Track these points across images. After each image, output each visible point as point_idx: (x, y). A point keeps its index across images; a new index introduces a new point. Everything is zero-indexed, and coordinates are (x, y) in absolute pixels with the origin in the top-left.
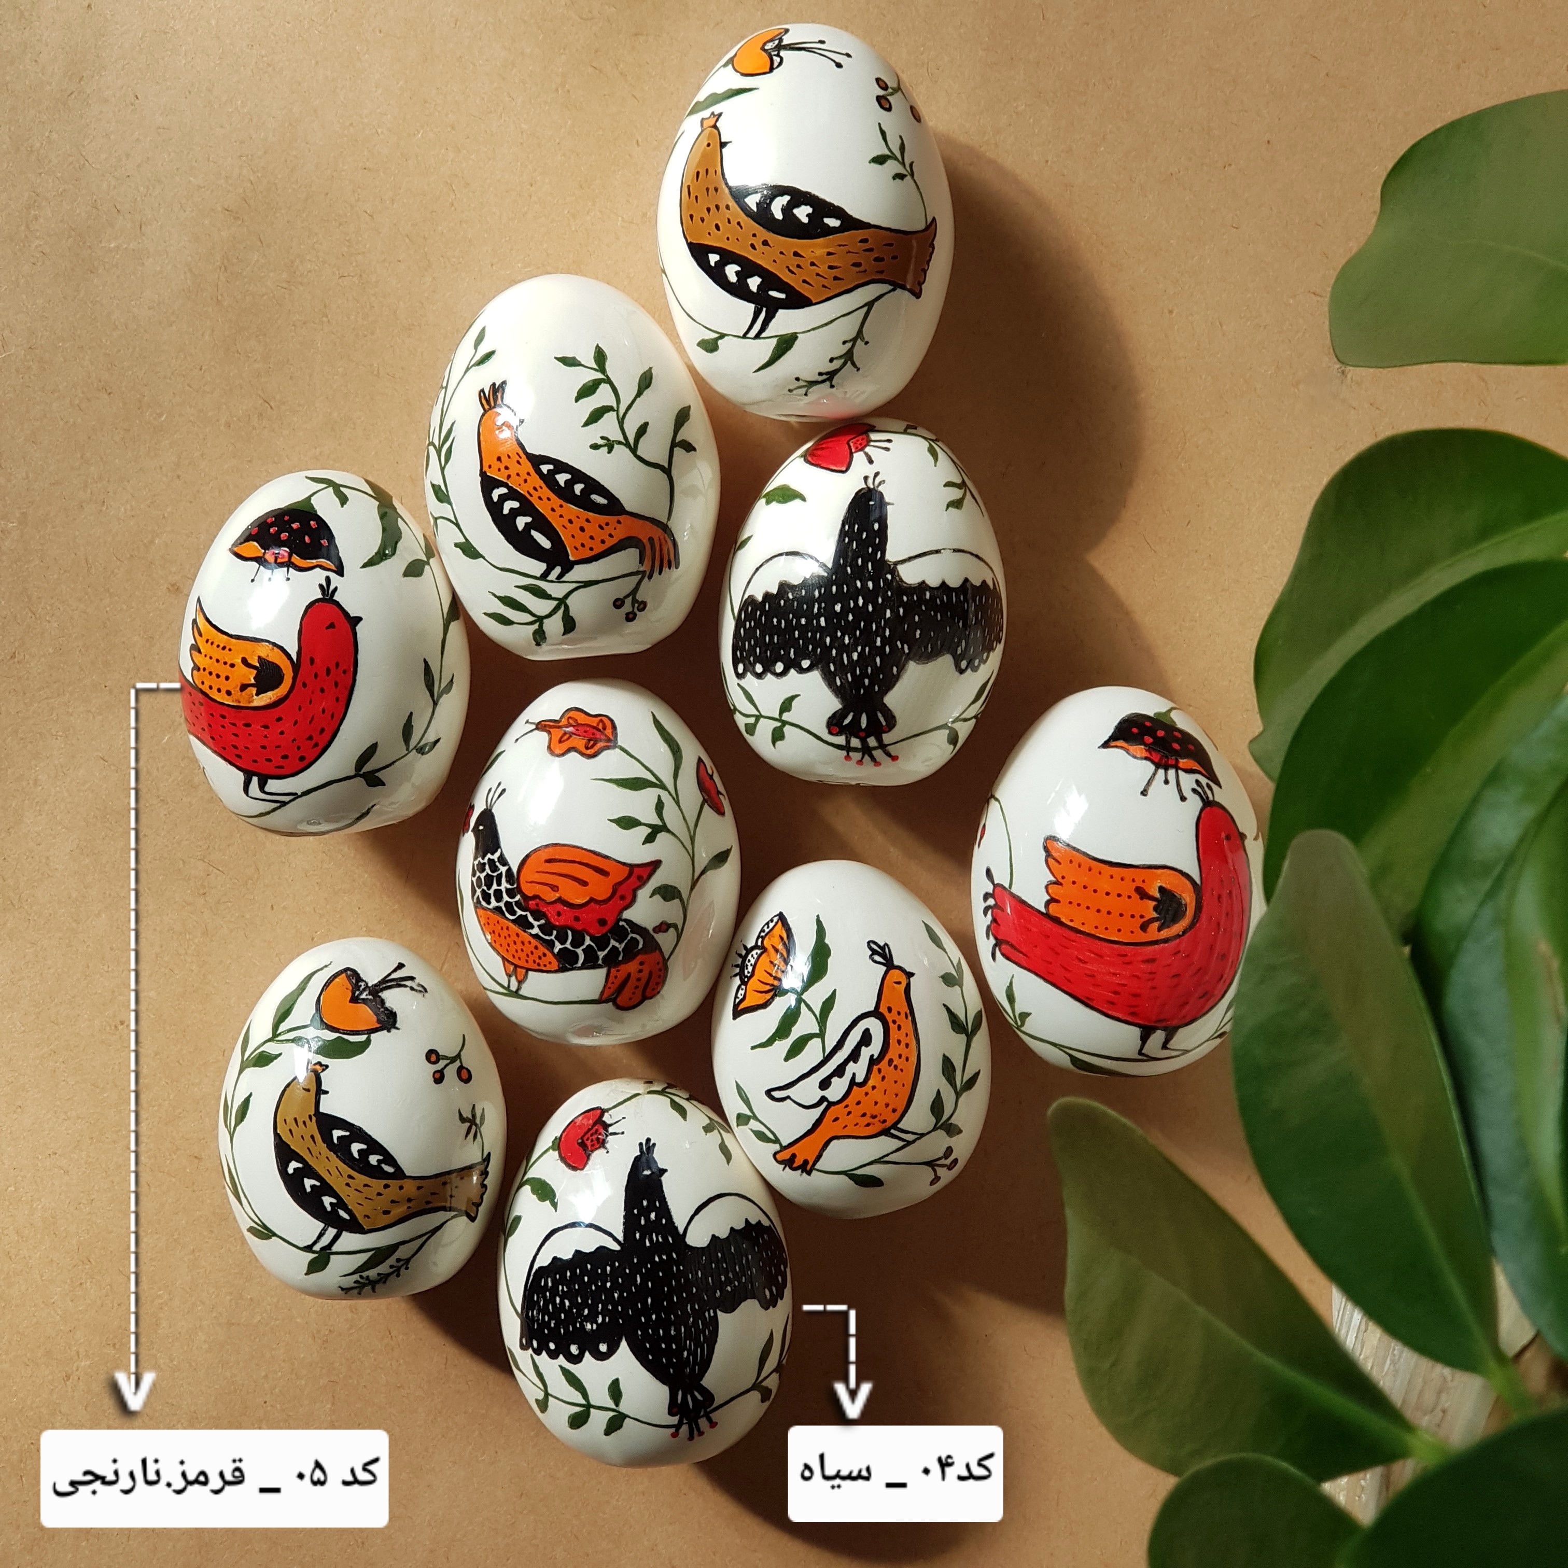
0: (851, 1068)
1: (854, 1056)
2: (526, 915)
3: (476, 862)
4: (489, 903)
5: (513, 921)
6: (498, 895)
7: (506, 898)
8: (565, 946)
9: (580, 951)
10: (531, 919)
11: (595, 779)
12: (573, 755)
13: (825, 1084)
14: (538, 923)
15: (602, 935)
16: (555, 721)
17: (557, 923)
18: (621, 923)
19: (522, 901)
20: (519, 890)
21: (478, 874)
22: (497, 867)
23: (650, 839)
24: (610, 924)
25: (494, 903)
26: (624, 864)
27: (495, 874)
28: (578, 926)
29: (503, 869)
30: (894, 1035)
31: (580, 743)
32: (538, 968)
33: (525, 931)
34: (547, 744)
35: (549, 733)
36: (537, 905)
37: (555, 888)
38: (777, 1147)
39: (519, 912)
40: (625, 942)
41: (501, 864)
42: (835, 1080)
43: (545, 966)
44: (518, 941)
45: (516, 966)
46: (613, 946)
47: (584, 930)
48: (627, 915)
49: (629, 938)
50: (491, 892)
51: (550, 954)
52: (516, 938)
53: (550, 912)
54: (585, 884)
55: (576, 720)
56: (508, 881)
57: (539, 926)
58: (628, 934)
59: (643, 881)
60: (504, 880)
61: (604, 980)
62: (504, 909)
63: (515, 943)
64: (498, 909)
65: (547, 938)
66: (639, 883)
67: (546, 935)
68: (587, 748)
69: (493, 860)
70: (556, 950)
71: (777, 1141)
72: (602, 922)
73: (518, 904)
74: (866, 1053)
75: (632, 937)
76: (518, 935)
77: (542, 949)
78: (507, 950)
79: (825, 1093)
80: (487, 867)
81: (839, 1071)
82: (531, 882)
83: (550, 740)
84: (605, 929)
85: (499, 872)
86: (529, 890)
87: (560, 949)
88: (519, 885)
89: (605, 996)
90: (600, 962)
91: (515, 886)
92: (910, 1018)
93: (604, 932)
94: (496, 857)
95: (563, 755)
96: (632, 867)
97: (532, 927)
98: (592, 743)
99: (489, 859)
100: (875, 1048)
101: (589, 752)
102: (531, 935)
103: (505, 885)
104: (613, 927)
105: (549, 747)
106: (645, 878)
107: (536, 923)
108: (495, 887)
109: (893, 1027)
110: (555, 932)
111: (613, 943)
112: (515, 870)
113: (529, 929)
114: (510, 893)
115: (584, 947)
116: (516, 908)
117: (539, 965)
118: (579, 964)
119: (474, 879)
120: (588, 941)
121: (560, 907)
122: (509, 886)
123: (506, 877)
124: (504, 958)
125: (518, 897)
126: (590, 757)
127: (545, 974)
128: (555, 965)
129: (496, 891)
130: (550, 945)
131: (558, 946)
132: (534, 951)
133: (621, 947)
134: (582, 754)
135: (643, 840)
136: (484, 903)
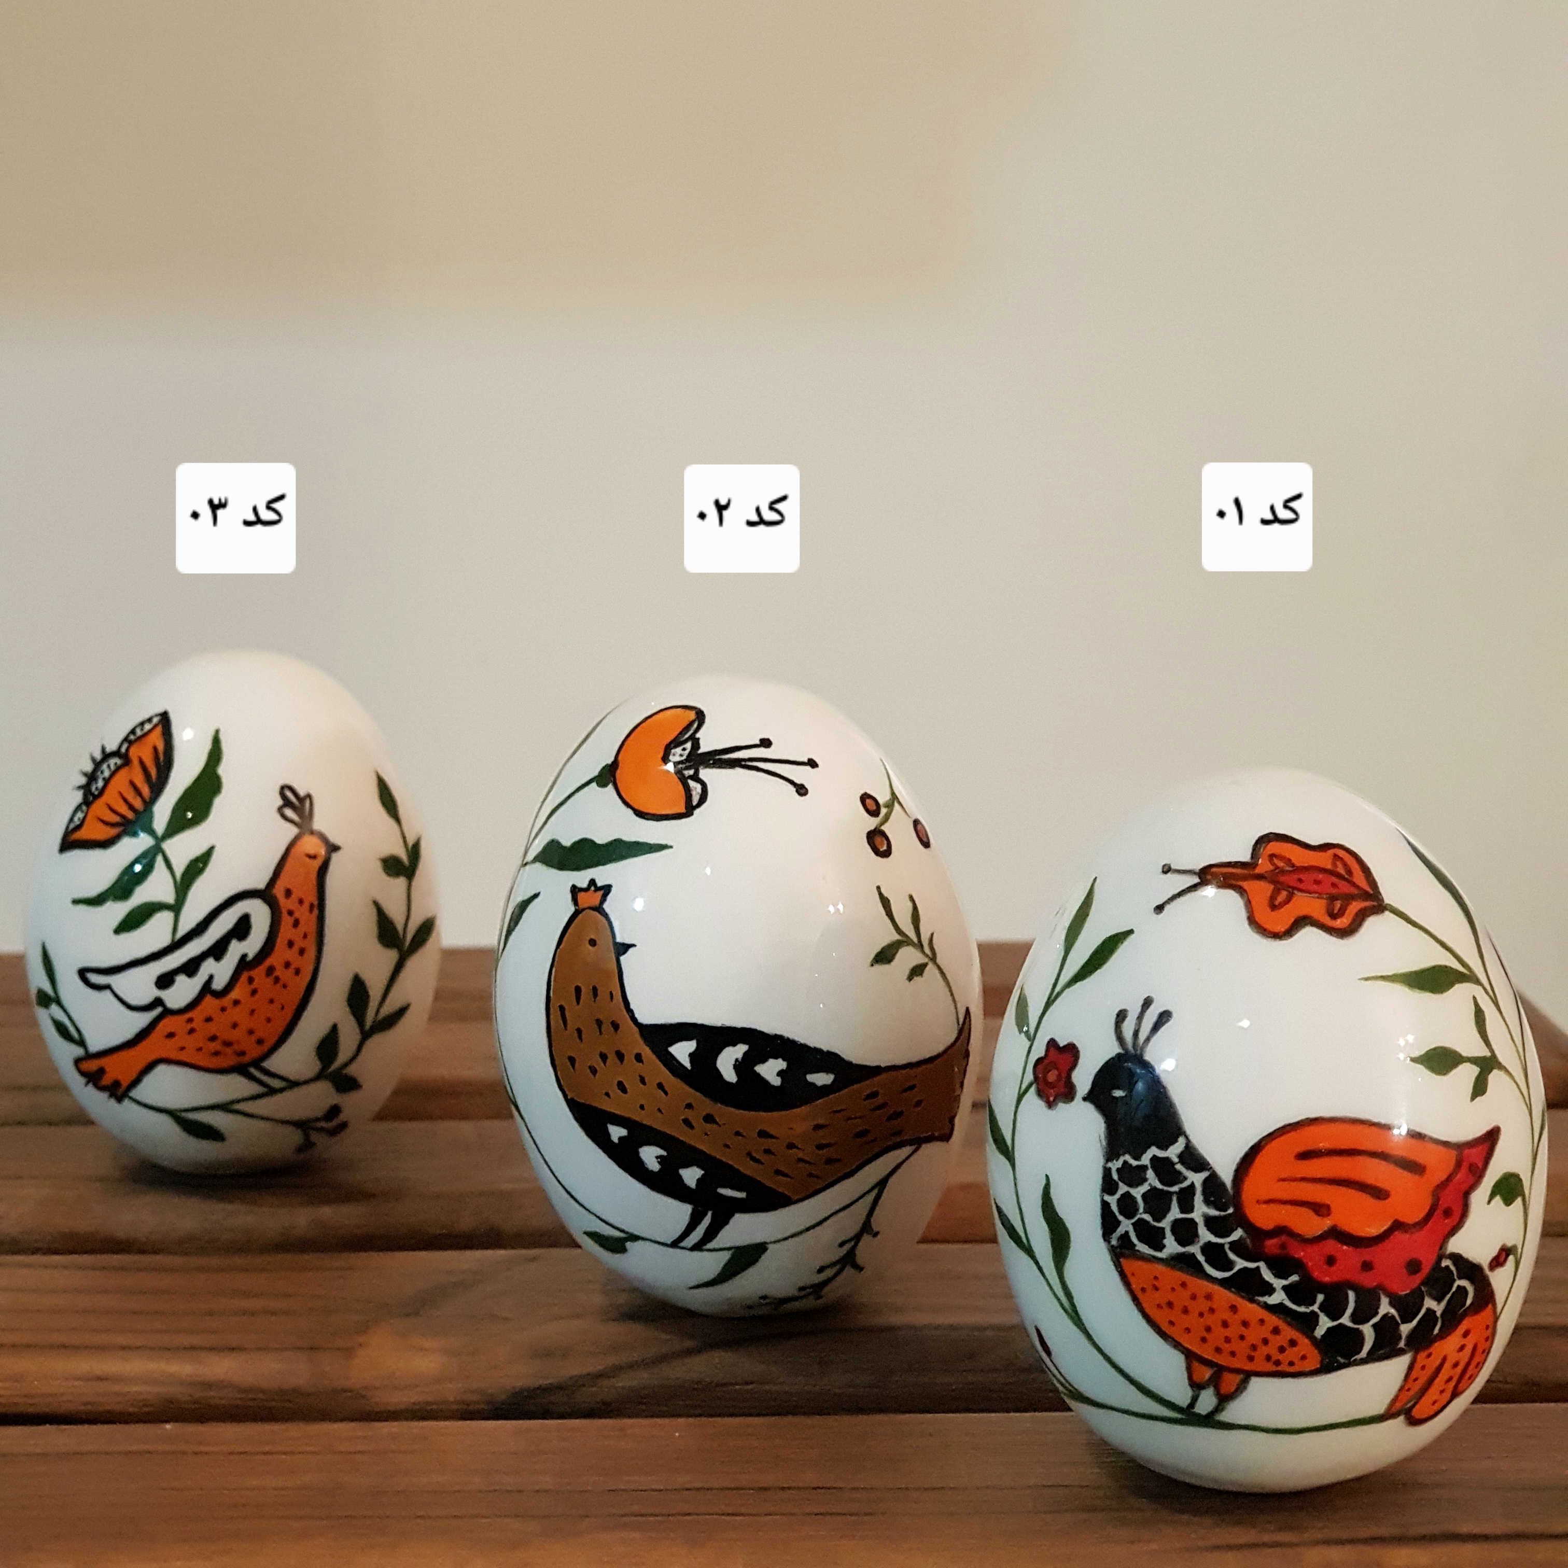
0: (209, 966)
1: (218, 951)
2: (1258, 1268)
3: (1115, 1165)
4: (1160, 1247)
5: (1223, 1282)
6: (1185, 1231)
7: (1206, 1236)
8: (1341, 1321)
9: (1367, 1330)
10: (1267, 1275)
11: (1367, 979)
12: (1309, 934)
13: (165, 981)
14: (1285, 1282)
15: (1413, 1292)
16: (1243, 865)
17: (1327, 1279)
18: (1446, 1263)
19: (1248, 1241)
20: (1241, 1219)
21: (1123, 1188)
22: (1180, 1173)
23: (1479, 1088)
24: (1426, 1270)
25: (1171, 1246)
26: (1446, 1144)
27: (1175, 1189)
28: (1368, 1280)
29: (1197, 1179)
30: (286, 931)
31: (1316, 907)
32: (1274, 1368)
33: (1252, 1301)
34: (1243, 914)
35: (1241, 891)
36: (1283, 1246)
37: (1320, 1209)
38: (80, 1051)
39: (1241, 1264)
40: (1448, 1296)
41: (1189, 1168)
42: (181, 979)
43: (1291, 1364)
44: (1234, 1320)
45: (1220, 1370)
46: (1428, 1310)
47: (1381, 1287)
48: (1455, 1245)
49: (1454, 1289)
50: (1166, 1224)
51: (1306, 1341)
52: (1227, 1315)
53: (1311, 1257)
54: (1379, 1193)
55: (1289, 861)
56: (1207, 1202)
57: (1284, 1288)
58: (1454, 1280)
59: (1478, 1174)
60: (1198, 1199)
61: (1402, 1376)
62: (1201, 1258)
63: (1225, 1324)
64: (1185, 1262)
65: (1302, 1309)
66: (1471, 1179)
67: (1299, 1305)
68: (1334, 916)
69: (1167, 1160)
70: (1320, 1332)
71: (81, 1043)
72: (1414, 1266)
73: (1236, 1247)
74: (236, 950)
75: (1459, 1287)
76: (1234, 1309)
77: (1289, 1333)
78: (1204, 1340)
79: (165, 994)
80: (1150, 1174)
81: (190, 968)
82: (1269, 1202)
83: (1248, 904)
84: (1418, 1278)
85: (1185, 1184)
86: (1264, 1217)
87: (1329, 1330)
88: (1238, 1206)
89: (1398, 1405)
90: (1402, 1344)
91: (1231, 1211)
92: (316, 911)
93: (1414, 1286)
94: (1174, 1152)
95: (1288, 933)
96: (1460, 1147)
97: (1270, 1290)
98: (1338, 904)
99: (1154, 1159)
100: (252, 945)
101: (1340, 923)
102: (1267, 1307)
103: (1200, 1210)
104: (1434, 1269)
105: (1252, 921)
106: (1480, 1165)
107: (1278, 1283)
108: (1175, 1213)
109: (287, 921)
110: (1320, 1298)
111: (1429, 1303)
112: (1226, 1175)
113: (1263, 1295)
114: (1215, 1225)
115: (1375, 1320)
116: (1232, 1256)
117: (1277, 1363)
118: (1364, 1354)
119: (1113, 1200)
120: (1385, 1308)
121: (1331, 1246)
122: (1213, 1212)
123: (1204, 1193)
124: (1189, 1356)
125: (1238, 1234)
126: (1344, 933)
127: (1290, 1381)
128: (1314, 1359)
129: (1176, 1224)
130: (1307, 1323)
131: (1325, 1324)
132: (1271, 1337)
133: (1439, 1308)
134: (1330, 930)
135: (1470, 1090)
136: (1142, 1248)
